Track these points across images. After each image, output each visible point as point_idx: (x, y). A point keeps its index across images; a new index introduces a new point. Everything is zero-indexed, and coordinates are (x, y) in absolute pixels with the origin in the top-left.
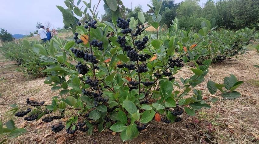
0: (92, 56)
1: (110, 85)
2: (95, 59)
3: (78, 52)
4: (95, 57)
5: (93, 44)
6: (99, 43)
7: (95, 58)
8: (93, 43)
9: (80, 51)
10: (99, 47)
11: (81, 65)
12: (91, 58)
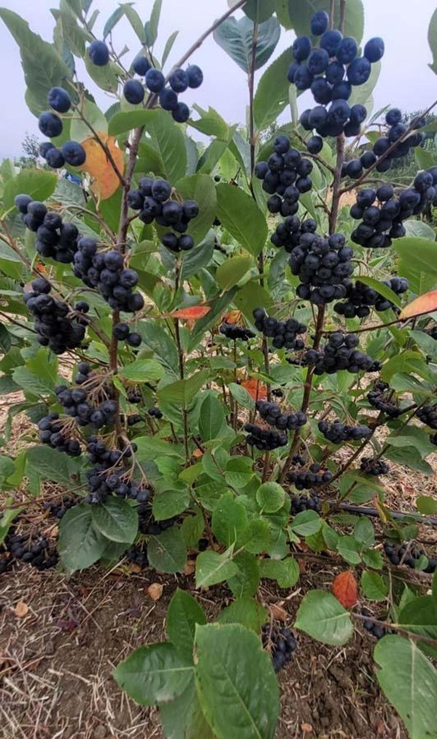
0: (117, 266)
1: (175, 414)
2: (128, 288)
3: (52, 228)
4: (134, 274)
5: (139, 205)
6: (174, 207)
7: (129, 278)
8: (142, 198)
9: (59, 223)
10: (171, 229)
11: (43, 302)
12: (105, 273)
